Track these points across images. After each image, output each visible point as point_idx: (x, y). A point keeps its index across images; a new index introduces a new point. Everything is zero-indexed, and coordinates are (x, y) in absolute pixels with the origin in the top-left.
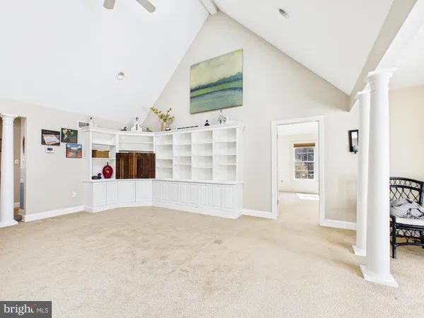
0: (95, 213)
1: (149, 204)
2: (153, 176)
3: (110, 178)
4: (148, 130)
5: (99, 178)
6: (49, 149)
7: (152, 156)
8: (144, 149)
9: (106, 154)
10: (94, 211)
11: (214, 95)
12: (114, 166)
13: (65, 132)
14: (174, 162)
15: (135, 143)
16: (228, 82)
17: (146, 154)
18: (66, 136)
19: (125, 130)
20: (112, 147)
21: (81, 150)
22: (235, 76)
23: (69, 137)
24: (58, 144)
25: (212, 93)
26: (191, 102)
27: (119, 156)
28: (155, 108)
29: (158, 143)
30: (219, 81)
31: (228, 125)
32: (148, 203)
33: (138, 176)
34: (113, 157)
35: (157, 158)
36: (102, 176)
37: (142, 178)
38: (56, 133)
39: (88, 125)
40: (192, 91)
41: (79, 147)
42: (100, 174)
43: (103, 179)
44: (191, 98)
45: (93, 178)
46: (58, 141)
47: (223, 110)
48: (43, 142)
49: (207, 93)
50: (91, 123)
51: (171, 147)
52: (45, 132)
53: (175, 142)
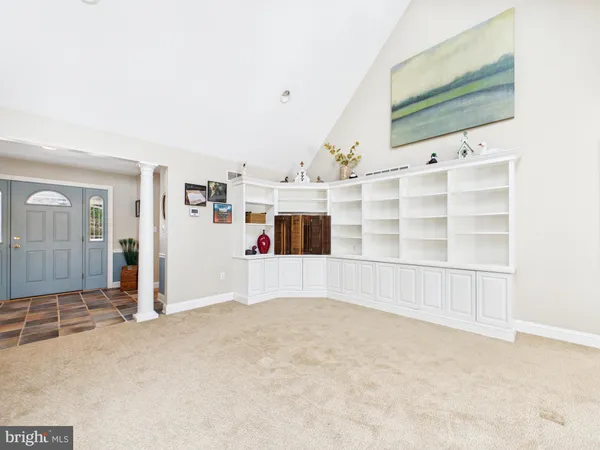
0: (252, 306)
1: (324, 294)
2: (328, 252)
3: (266, 253)
4: (319, 180)
5: (255, 253)
6: (194, 211)
7: (327, 219)
8: (312, 208)
9: (261, 218)
10: (250, 303)
11: (442, 109)
12: (271, 235)
13: (212, 186)
14: (365, 229)
15: (301, 201)
16: (477, 79)
17: (317, 217)
18: (213, 192)
19: (286, 181)
20: (270, 207)
21: (230, 211)
22: (495, 65)
23: (217, 193)
24: (204, 204)
25: (437, 105)
26: (392, 128)
27: (279, 220)
28: (331, 144)
29: (334, 200)
30: (455, 81)
31: (487, 157)
32: (320, 292)
33: (306, 251)
34: (271, 222)
35: (333, 222)
36: (257, 250)
37: (312, 253)
38: (201, 188)
39: (239, 175)
40: (394, 109)
41: (229, 208)
42: (254, 248)
43: (258, 255)
44: (393, 121)
45: (247, 253)
46: (203, 200)
47: (469, 132)
48: (187, 202)
49: (427, 108)
50: (244, 173)
51: (358, 204)
52: (189, 187)
53: (367, 196)
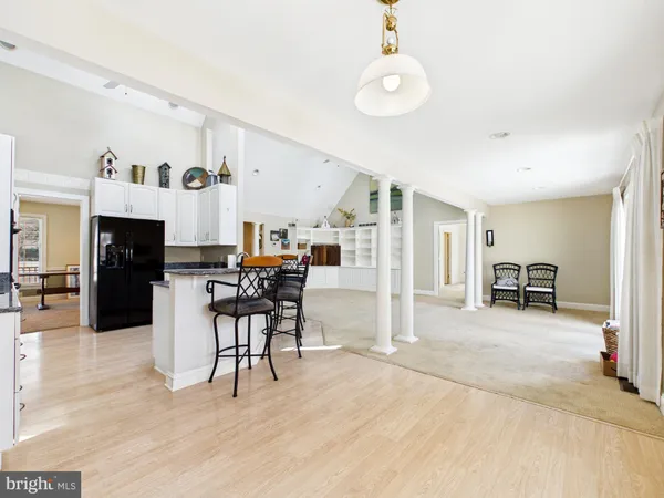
1: (336, 286)
2: (339, 264)
4: (335, 226)
6: (274, 244)
7: (339, 247)
8: (330, 241)
9: (305, 246)
12: (310, 255)
13: (281, 231)
14: (357, 253)
15: (324, 237)
17: (334, 246)
19: (317, 227)
20: (309, 240)
23: (283, 234)
24: (278, 240)
26: (370, 203)
27: (314, 248)
28: (341, 208)
29: (342, 237)
33: (328, 264)
34: (309, 249)
35: (342, 249)
37: (331, 265)
38: (277, 232)
39: (294, 225)
40: (371, 194)
41: (289, 241)
44: (371, 200)
46: (278, 238)
48: (271, 239)
50: (297, 224)
51: (354, 240)
52: (272, 232)
53: (358, 236)
